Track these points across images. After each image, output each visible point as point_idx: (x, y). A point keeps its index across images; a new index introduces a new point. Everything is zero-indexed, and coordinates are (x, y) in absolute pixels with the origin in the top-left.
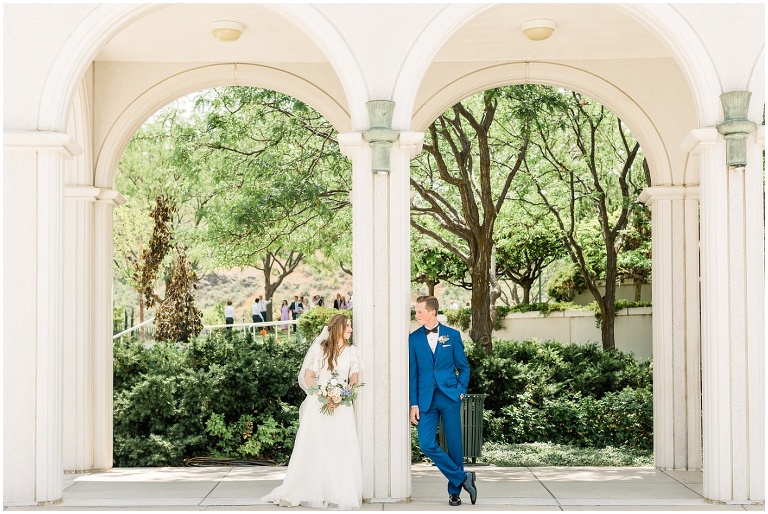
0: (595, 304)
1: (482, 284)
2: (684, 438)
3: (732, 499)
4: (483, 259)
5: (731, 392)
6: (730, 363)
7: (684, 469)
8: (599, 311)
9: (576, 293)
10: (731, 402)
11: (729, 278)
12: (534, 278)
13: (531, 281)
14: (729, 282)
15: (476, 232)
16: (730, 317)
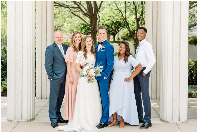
0: (133, 41)
1: (94, 33)
2: (155, 87)
3: (172, 120)
4: (94, 25)
5: (173, 73)
6: (173, 60)
7: (155, 99)
8: (134, 43)
9: (129, 38)
10: (172, 78)
11: (173, 23)
12: (117, 33)
13: (116, 34)
14: (173, 25)
15: (92, 15)
16: (173, 40)
